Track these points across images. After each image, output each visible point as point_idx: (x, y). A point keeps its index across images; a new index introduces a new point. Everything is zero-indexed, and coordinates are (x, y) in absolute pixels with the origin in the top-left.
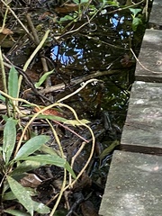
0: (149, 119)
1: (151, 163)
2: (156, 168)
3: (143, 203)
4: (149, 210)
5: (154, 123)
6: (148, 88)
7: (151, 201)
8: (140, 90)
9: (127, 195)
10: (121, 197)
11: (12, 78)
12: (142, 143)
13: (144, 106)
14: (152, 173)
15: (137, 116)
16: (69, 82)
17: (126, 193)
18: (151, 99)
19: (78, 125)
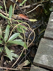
3: (48, 59)
4: (50, 62)
7: (51, 58)
9: (43, 56)
10: (41, 56)
11: (10, 10)
12: (51, 37)
16: (32, 4)
17: (43, 55)
19: (33, 21)
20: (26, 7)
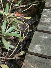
0: (47, 21)
1: (45, 36)
2: (46, 37)
3: (41, 48)
4: (42, 50)
5: (48, 23)
6: (48, 11)
7: (43, 48)
8: (45, 12)
9: (37, 46)
10: (35, 46)
11: (7, 7)
12: (43, 30)
13: (46, 17)
14: (45, 39)
15: (43, 20)
16: (27, 4)
17: (36, 45)
18: (48, 15)
19: (28, 19)
20: (22, 6)
